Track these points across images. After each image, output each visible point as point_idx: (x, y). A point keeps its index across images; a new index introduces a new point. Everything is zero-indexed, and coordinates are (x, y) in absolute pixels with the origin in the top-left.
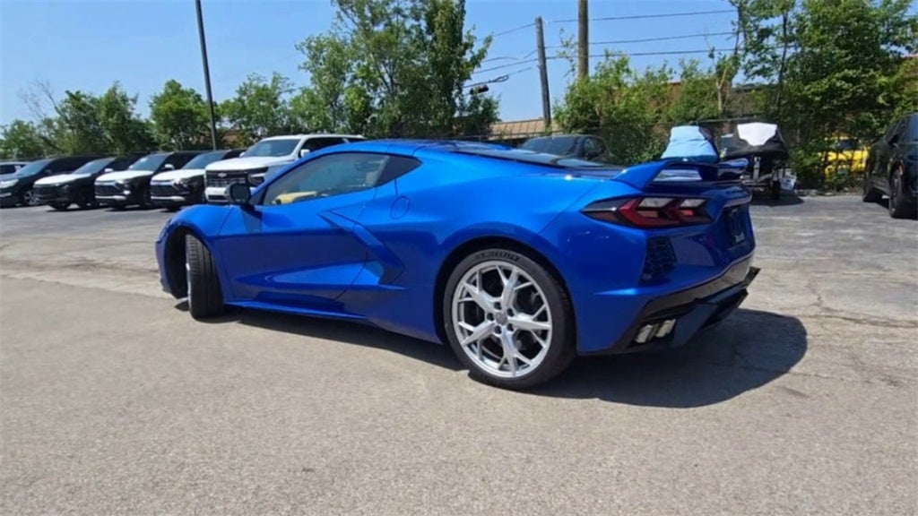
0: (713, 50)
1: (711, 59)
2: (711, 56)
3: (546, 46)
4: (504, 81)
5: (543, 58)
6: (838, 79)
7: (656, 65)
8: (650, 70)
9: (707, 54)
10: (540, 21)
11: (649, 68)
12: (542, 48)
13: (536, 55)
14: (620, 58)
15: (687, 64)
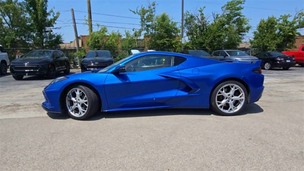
0: (134, 29)
1: (133, 31)
2: (133, 30)
3: (75, 19)
4: (59, 29)
5: (75, 23)
6: (165, 40)
7: (115, 31)
8: (114, 32)
9: (132, 29)
10: (73, 10)
11: (113, 31)
12: (74, 19)
13: (72, 21)
14: (104, 27)
15: (127, 31)
